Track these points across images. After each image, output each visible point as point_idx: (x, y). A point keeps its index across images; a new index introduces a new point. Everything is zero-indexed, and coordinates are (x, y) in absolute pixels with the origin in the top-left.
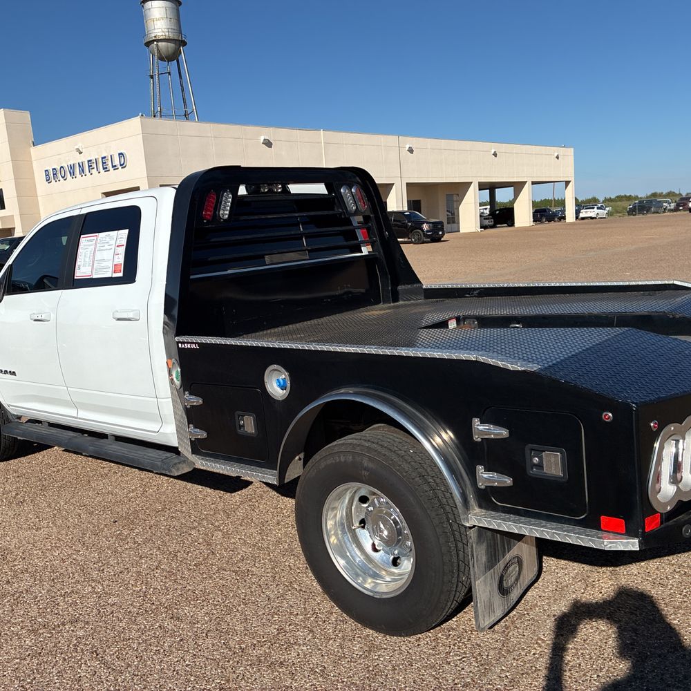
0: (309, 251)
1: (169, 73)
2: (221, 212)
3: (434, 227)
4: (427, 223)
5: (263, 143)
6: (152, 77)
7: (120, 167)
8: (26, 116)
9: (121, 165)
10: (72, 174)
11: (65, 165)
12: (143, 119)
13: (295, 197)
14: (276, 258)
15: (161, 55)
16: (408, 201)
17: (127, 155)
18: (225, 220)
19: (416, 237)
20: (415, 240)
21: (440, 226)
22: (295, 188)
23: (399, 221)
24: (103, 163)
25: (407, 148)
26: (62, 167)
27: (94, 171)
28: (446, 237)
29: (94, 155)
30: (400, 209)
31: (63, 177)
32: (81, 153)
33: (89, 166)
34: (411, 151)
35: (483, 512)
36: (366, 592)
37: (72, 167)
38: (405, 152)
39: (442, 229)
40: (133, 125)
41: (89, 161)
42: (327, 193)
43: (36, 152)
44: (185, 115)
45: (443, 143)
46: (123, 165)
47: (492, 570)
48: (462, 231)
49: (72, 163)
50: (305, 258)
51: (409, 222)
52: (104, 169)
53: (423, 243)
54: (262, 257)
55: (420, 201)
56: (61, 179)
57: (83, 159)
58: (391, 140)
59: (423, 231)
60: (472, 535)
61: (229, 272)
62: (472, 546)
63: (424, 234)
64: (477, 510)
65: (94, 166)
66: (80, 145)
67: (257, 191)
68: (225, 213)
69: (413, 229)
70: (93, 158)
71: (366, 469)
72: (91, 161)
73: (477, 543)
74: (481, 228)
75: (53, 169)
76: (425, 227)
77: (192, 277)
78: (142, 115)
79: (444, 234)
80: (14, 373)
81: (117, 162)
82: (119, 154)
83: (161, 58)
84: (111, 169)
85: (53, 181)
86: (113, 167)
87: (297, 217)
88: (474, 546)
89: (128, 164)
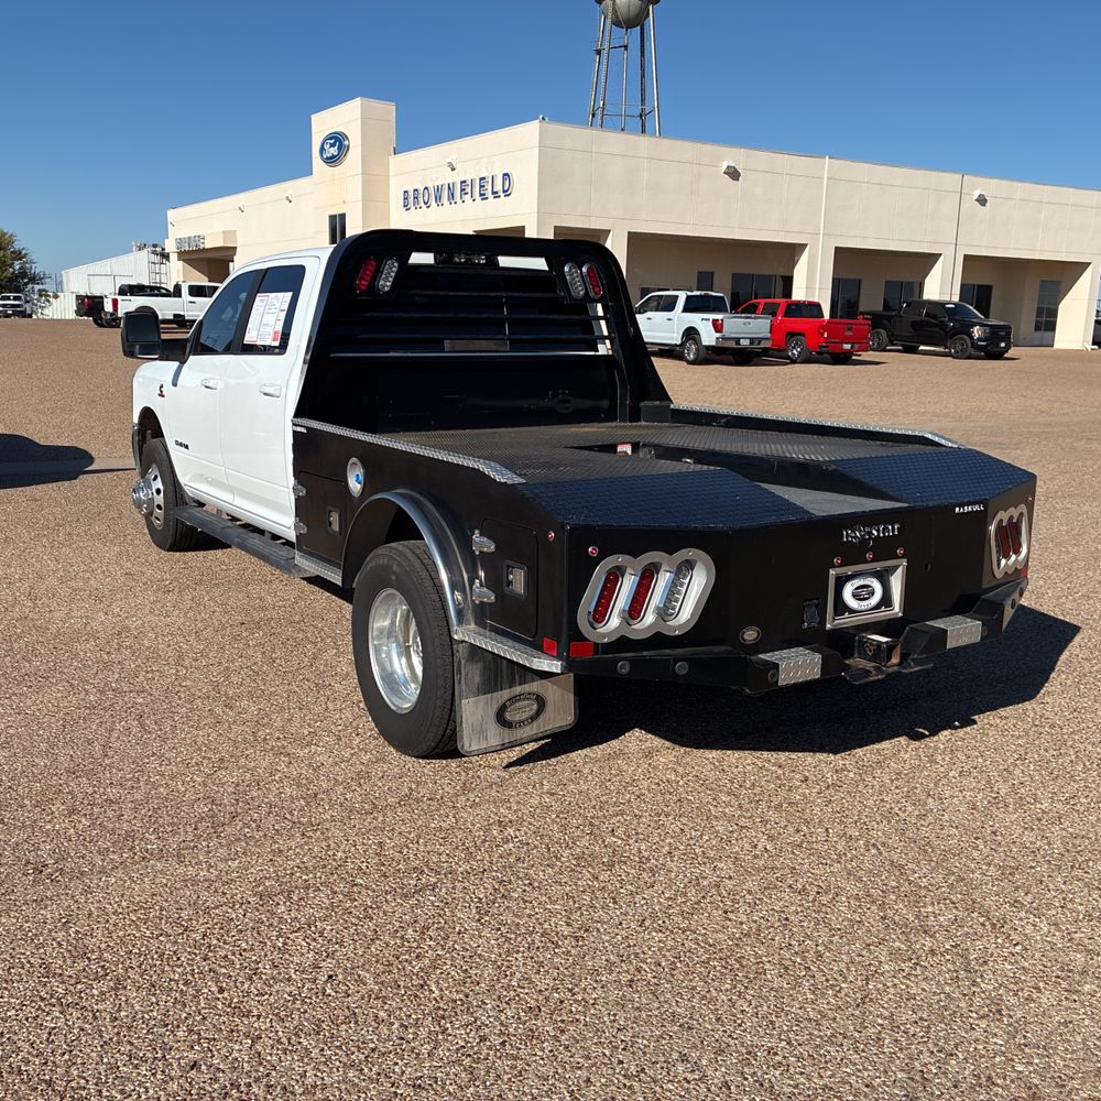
0: (512, 342)
1: (626, 47)
2: (381, 282)
3: (992, 333)
4: (982, 325)
5: (725, 173)
6: (599, 52)
7: (503, 195)
8: (389, 109)
9: (504, 191)
10: (438, 199)
11: (430, 186)
12: (544, 124)
13: (506, 273)
14: (461, 344)
15: (617, 17)
16: (962, 285)
17: (515, 177)
18: (384, 293)
19: (959, 348)
20: (956, 352)
21: (1003, 334)
22: (505, 261)
23: (934, 317)
24: (481, 186)
25: (976, 196)
26: (426, 188)
27: (467, 198)
28: (1012, 352)
29: (471, 174)
30: (946, 298)
31: (426, 203)
32: (453, 169)
33: (462, 190)
34: (982, 201)
35: (477, 629)
36: (393, 707)
37: (438, 189)
38: (970, 202)
39: (1007, 339)
40: (528, 133)
41: (462, 182)
42: (547, 269)
43: (397, 162)
44: (641, 116)
45: (1046, 192)
46: (507, 193)
47: (489, 695)
48: (1058, 345)
49: (440, 184)
50: (504, 349)
51: (950, 320)
52: (481, 195)
53: (969, 358)
54: (441, 342)
55: (991, 287)
56: (424, 206)
57: (456, 178)
58: (951, 180)
59: (971, 338)
60: (461, 650)
61: (391, 354)
62: (460, 662)
63: (972, 343)
64: (473, 626)
65: (468, 190)
66: (454, 157)
67: (449, 261)
68: (386, 284)
69: (955, 332)
70: (468, 178)
71: (394, 573)
72: (465, 182)
73: (467, 660)
74: (1094, 343)
75: (415, 190)
76: (977, 332)
77: (332, 355)
78: (543, 119)
79: (1009, 348)
80: (187, 447)
81: (499, 187)
82: (504, 175)
83: (617, 23)
84: (491, 196)
85: (413, 208)
86: (493, 193)
87: (502, 297)
88: (463, 662)
89: (515, 191)
